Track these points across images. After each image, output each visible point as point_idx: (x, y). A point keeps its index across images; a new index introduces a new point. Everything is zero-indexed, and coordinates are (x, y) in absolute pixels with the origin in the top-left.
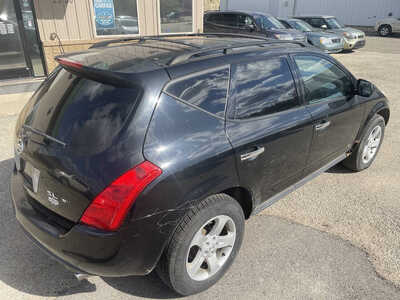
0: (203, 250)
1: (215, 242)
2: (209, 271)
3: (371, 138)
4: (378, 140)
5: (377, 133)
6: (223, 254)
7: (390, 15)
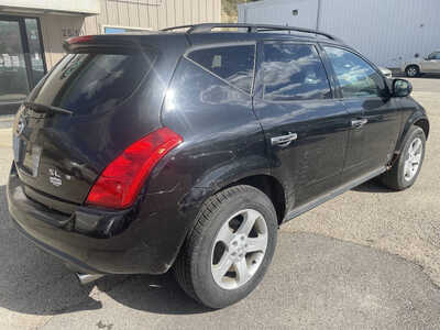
0: (231, 251)
1: (244, 243)
2: (238, 280)
3: (411, 151)
4: (419, 156)
5: (417, 146)
6: (254, 262)
7: (417, 56)
